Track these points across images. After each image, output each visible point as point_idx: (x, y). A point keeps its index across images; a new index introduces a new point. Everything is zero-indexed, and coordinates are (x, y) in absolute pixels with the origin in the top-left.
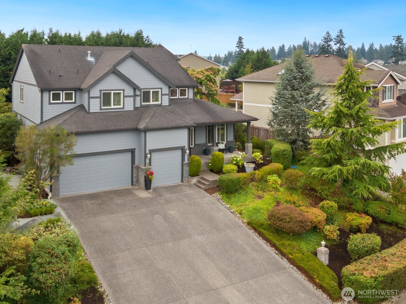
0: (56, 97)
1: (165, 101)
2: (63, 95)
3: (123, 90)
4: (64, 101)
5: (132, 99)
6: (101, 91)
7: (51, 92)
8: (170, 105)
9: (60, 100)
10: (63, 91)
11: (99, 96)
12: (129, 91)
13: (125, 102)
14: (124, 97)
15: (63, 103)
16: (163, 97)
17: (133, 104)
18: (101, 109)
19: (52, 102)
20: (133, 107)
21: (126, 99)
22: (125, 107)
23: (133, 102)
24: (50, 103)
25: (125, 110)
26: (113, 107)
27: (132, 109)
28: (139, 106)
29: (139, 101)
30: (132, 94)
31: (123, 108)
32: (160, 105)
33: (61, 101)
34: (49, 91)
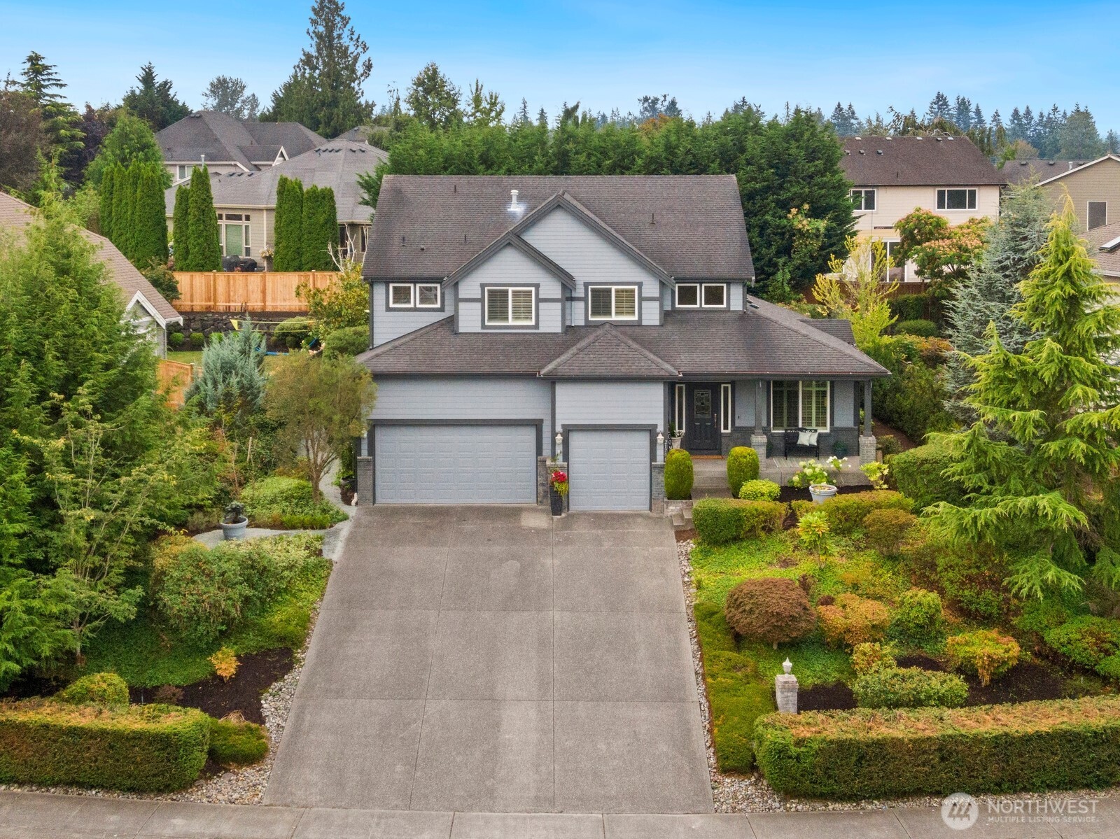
0: (402, 295)
1: (651, 315)
2: (415, 291)
3: (537, 286)
4: (418, 306)
5: (559, 306)
6: (483, 286)
7: (391, 286)
8: (661, 326)
9: (409, 302)
10: (415, 283)
11: (479, 297)
12: (551, 288)
13: (541, 313)
14: (539, 300)
15: (415, 309)
16: (644, 304)
17: (560, 318)
18: (484, 326)
19: (391, 305)
20: (560, 324)
21: (542, 305)
22: (541, 324)
23: (559, 312)
24: (388, 309)
25: (542, 330)
26: (511, 322)
27: (559, 330)
28: (582, 323)
29: (583, 311)
30: (560, 297)
31: (537, 326)
32: (638, 324)
33: (412, 305)
34: (387, 284)
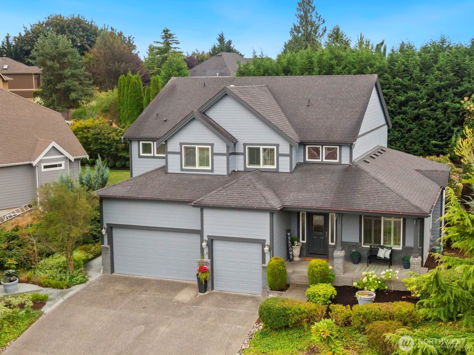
0: (147, 149)
1: (285, 165)
2: (154, 146)
3: (212, 145)
4: (156, 155)
5: (225, 158)
6: (181, 144)
7: (141, 143)
8: (291, 173)
9: (151, 153)
10: (154, 141)
11: (179, 151)
12: (221, 147)
13: (215, 162)
14: (213, 154)
15: (154, 157)
16: (281, 158)
17: (226, 166)
18: (182, 169)
19: (141, 154)
20: (226, 169)
21: (215, 157)
22: (215, 169)
23: (226, 162)
24: (140, 157)
25: (215, 173)
26: (197, 167)
27: (225, 173)
28: (242, 169)
29: (243, 162)
30: (225, 152)
31: (212, 170)
32: (276, 171)
33: (152, 155)
34: (139, 141)
